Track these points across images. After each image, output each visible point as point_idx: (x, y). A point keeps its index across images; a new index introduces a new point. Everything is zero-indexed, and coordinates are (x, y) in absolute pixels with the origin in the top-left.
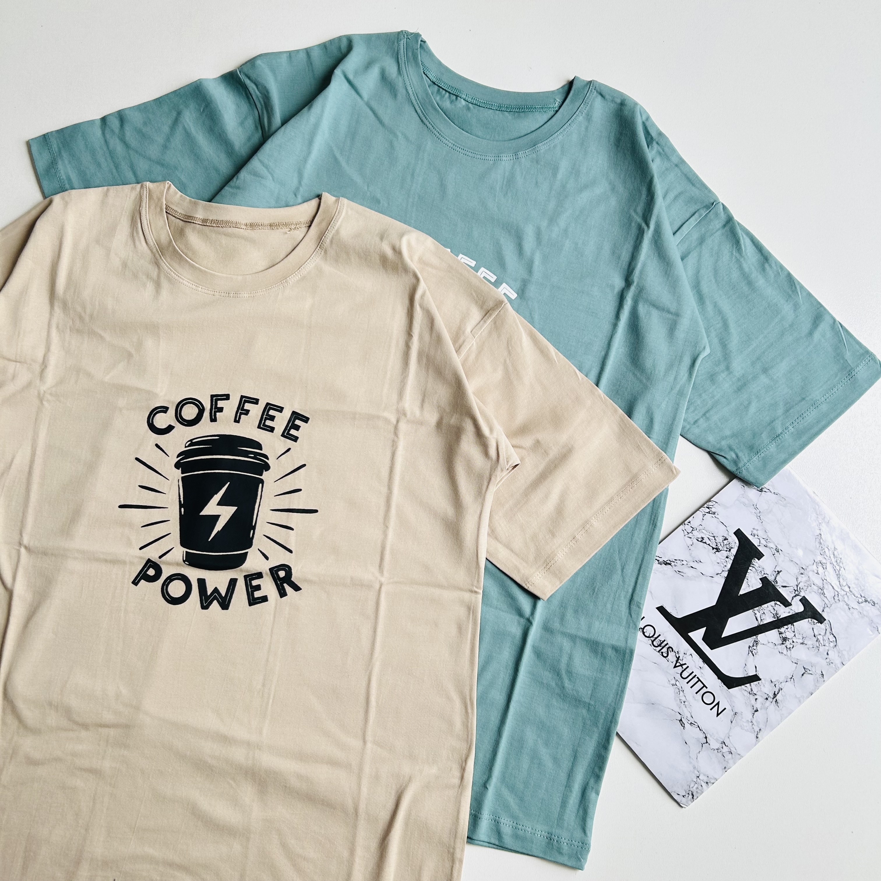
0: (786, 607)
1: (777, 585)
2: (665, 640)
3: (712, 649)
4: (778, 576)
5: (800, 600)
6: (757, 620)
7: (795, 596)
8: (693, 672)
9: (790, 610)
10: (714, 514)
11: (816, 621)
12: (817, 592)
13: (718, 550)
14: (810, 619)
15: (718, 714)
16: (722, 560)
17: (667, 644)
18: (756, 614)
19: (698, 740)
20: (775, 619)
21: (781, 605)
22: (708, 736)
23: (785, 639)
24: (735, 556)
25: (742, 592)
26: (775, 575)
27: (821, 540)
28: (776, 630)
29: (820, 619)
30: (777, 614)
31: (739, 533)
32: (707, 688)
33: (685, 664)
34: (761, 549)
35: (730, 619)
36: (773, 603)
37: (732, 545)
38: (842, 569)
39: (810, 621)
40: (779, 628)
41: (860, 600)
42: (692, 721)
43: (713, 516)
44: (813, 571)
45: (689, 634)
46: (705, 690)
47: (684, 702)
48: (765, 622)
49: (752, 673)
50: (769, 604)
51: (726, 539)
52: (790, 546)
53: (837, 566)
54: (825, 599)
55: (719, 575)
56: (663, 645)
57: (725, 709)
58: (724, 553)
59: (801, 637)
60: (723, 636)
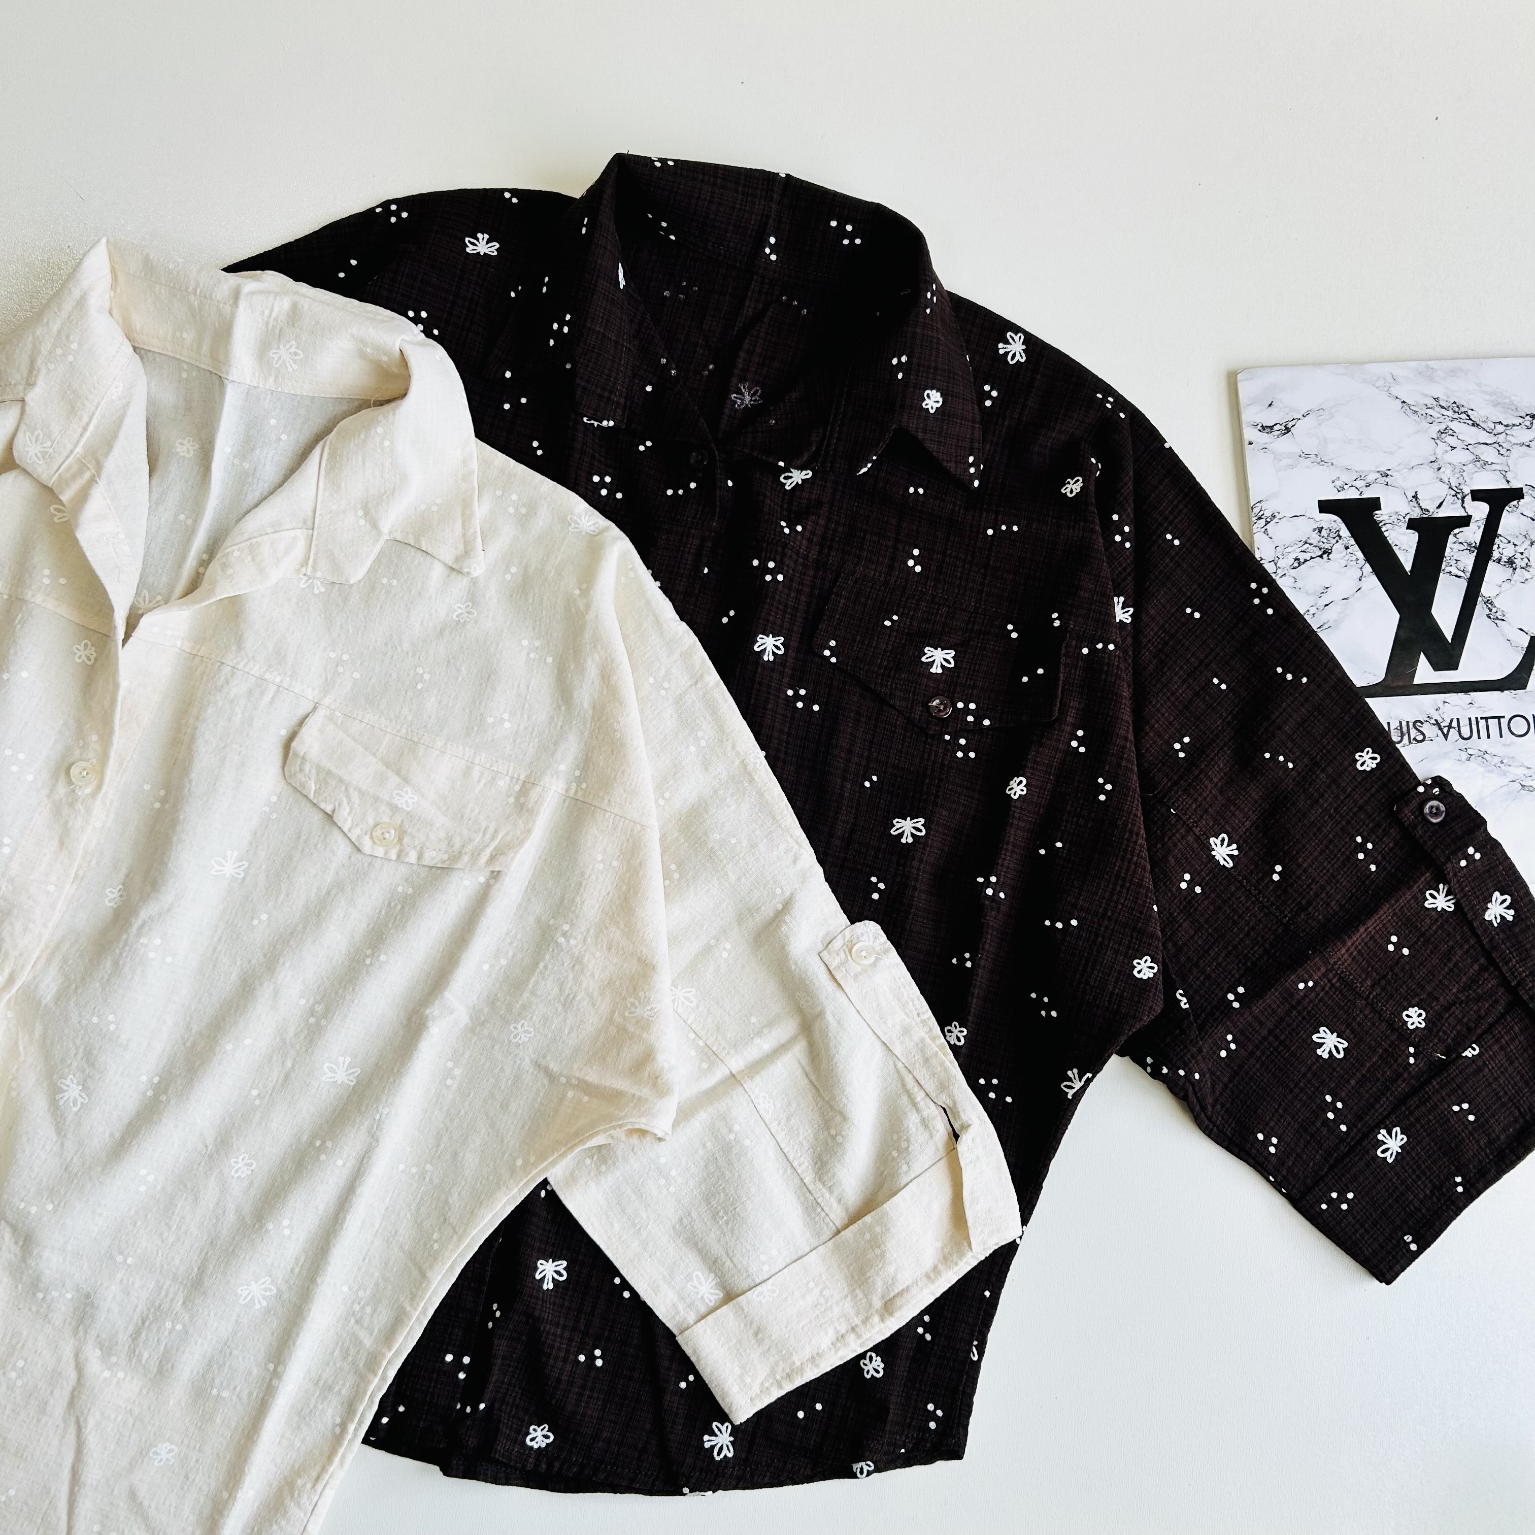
0: (1468, 525)
1: (1431, 511)
2: (1400, 723)
3: (1456, 669)
4: (1420, 502)
5: (1473, 500)
6: (1459, 577)
7: (1463, 502)
8: (1470, 719)
9: (1477, 524)
10: (1274, 517)
11: (1515, 503)
12: (1476, 469)
13: (1327, 552)
14: (1507, 508)
16: (1346, 558)
17: (1408, 722)
18: (1450, 572)
20: (1475, 554)
21: (1461, 529)
23: (1511, 562)
24: (1354, 536)
25: (1408, 567)
26: (1416, 505)
27: (1412, 408)
28: (1490, 562)
29: (1517, 494)
30: (1469, 545)
31: (1326, 506)
32: (1503, 717)
33: (1452, 720)
34: (1368, 494)
35: (1434, 611)
36: (1451, 538)
37: (1335, 527)
38: (1470, 412)
39: (1510, 510)
40: (1490, 557)
41: (1528, 424)
43: (1276, 520)
44: (1446, 451)
45: (1415, 682)
46: (1504, 722)
47: (1502, 762)
48: (1470, 568)
49: (1525, 641)
50: (1449, 545)
51: (1320, 530)
52: (1391, 453)
53: (1461, 416)
54: (1494, 467)
55: (1363, 579)
56: (1405, 729)
58: (1338, 548)
59: (1522, 539)
60: (1450, 640)
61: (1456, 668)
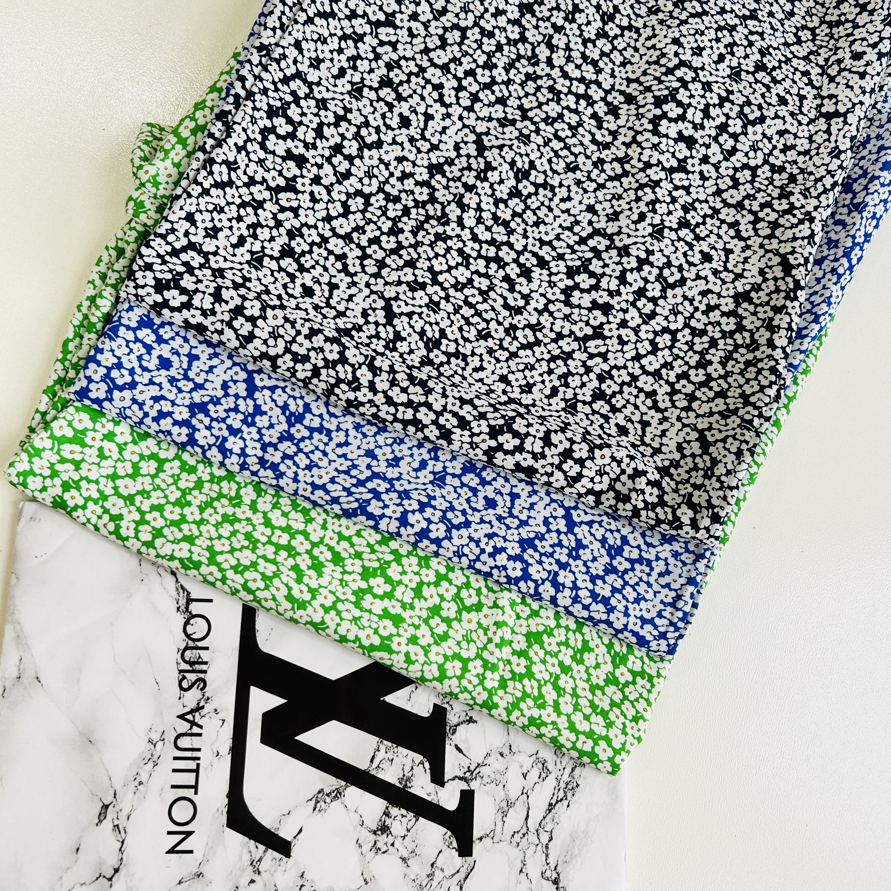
0: (432, 782)
1: (452, 737)
2: (206, 663)
4: (464, 725)
5: (462, 792)
6: (372, 761)
7: (461, 779)
8: (199, 750)
9: (433, 792)
11: (455, 844)
12: (498, 801)
14: (449, 833)
15: (172, 851)
17: (205, 672)
19: (101, 863)
20: (398, 785)
21: (428, 771)
22: (123, 871)
23: (384, 829)
25: (390, 699)
26: (461, 720)
28: (385, 803)
29: (465, 848)
30: (409, 779)
32: (196, 793)
33: (201, 727)
35: (334, 723)
36: (419, 758)
38: (565, 803)
39: (447, 836)
40: (391, 803)
41: (548, 874)
42: (122, 823)
46: (189, 793)
47: (140, 783)
48: (381, 775)
49: (286, 834)
50: (411, 754)
53: (562, 791)
54: (500, 824)
57: (191, 852)
59: (411, 847)
60: (298, 738)
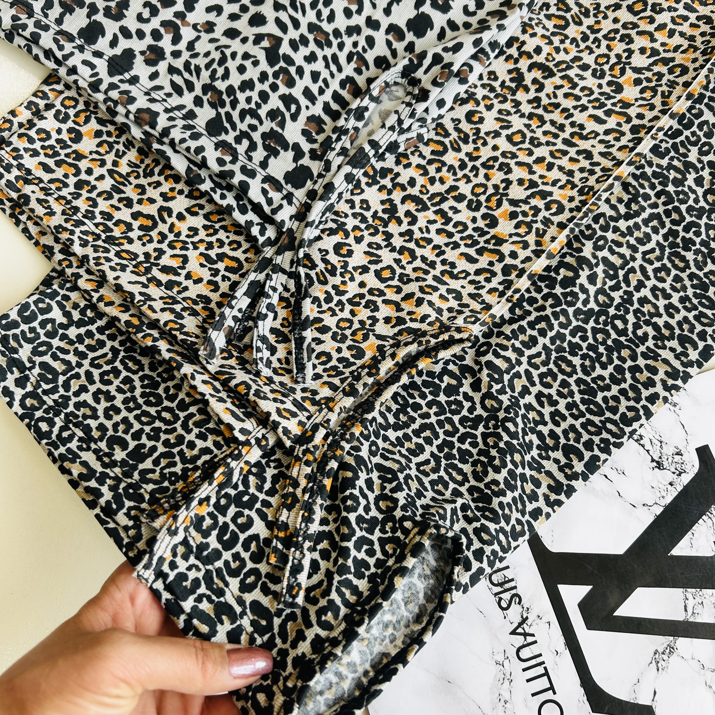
2: (512, 580)
3: (588, 628)
6: (686, 610)
8: (540, 655)
13: (659, 465)
16: (661, 486)
17: (515, 587)
18: (687, 599)
24: (686, 488)
25: (676, 551)
31: (704, 453)
32: (555, 693)
33: (533, 635)
35: (639, 590)
37: (687, 468)
43: (672, 408)
45: (559, 586)
46: (549, 695)
47: (506, 702)
48: (699, 620)
49: (644, 700)
51: (679, 453)
55: (646, 508)
56: (507, 586)
58: (668, 476)
60: (616, 614)
61: (590, 626)
